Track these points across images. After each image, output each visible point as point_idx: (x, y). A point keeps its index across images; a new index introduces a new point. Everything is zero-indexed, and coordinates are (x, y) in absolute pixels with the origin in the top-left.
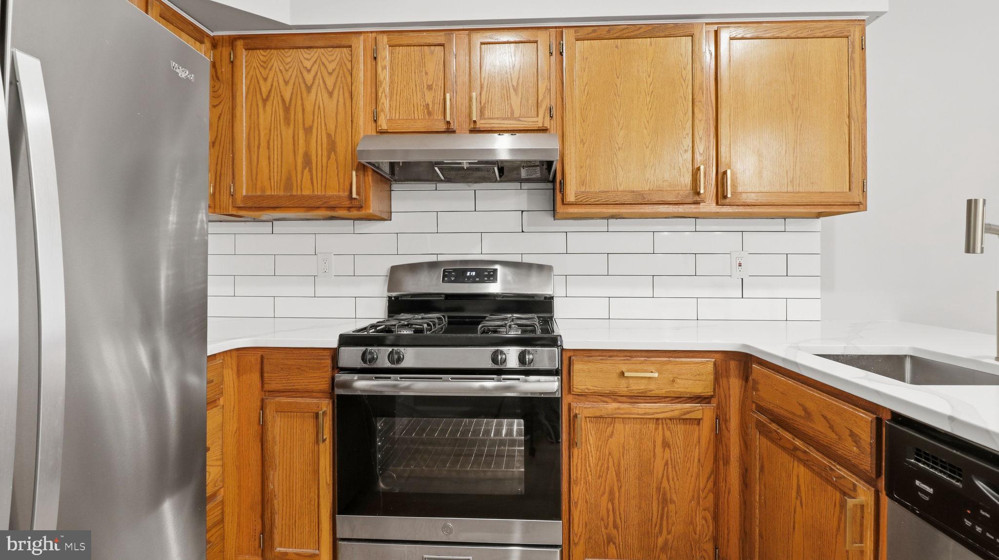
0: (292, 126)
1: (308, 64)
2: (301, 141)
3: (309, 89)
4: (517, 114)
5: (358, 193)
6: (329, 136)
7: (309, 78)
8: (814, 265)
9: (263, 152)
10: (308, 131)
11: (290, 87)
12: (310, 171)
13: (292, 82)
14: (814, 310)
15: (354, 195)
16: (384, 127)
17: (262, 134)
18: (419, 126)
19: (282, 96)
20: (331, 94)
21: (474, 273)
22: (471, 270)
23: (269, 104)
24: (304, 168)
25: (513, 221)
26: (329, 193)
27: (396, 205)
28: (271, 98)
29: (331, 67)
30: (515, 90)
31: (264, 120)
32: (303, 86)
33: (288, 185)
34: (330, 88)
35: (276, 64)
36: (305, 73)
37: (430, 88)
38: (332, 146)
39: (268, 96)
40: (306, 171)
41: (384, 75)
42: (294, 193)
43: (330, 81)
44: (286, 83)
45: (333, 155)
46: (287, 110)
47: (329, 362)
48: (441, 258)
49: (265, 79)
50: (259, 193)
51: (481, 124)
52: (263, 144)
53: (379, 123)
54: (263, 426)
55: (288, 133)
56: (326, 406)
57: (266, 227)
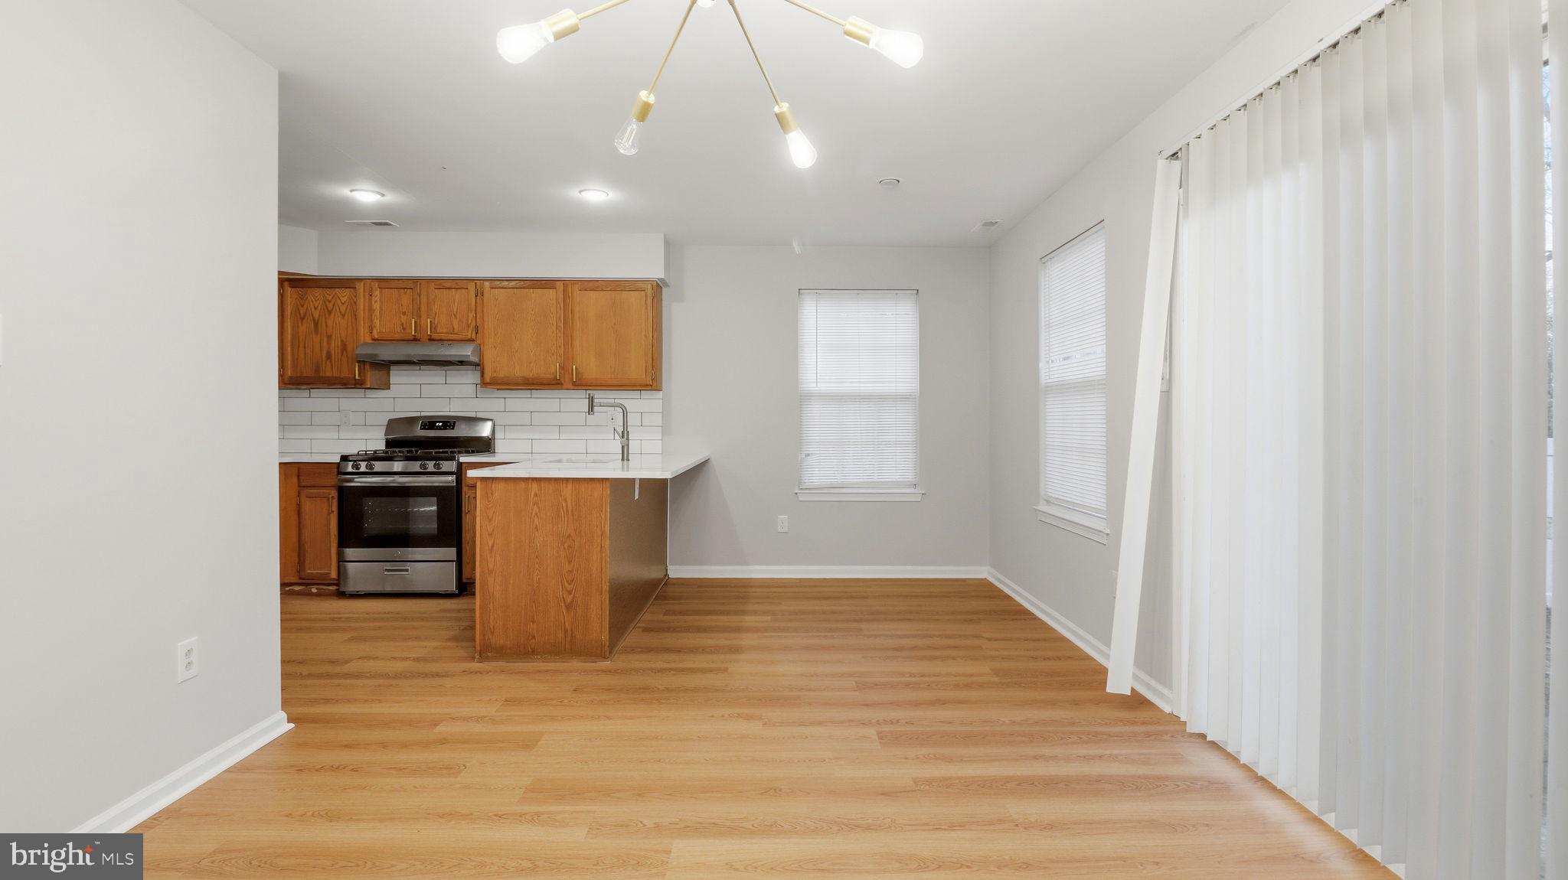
0: (319, 336)
1: (330, 298)
2: (325, 344)
3: (330, 312)
4: (456, 331)
5: (359, 376)
6: (342, 341)
7: (330, 306)
8: (658, 419)
9: (301, 349)
10: (329, 337)
11: (318, 311)
12: (331, 362)
13: (319, 308)
14: (657, 447)
15: (357, 377)
16: (376, 337)
17: (301, 339)
18: (397, 337)
19: (312, 315)
20: (343, 316)
21: (441, 424)
22: (439, 422)
23: (304, 321)
24: (327, 360)
25: (470, 390)
26: (343, 375)
27: (393, 380)
28: (306, 318)
29: (343, 299)
30: (455, 316)
31: (302, 329)
32: (326, 310)
33: (317, 370)
34: (343, 312)
35: (310, 297)
36: (328, 303)
37: (404, 313)
38: (344, 348)
39: (305, 316)
40: (328, 363)
41: (376, 306)
42: (321, 375)
43: (343, 309)
44: (316, 309)
45: (345, 352)
46: (316, 324)
47: (336, 470)
48: (423, 414)
49: (302, 306)
50: (299, 375)
51: (435, 336)
52: (301, 345)
53: (373, 334)
54: (299, 506)
55: (317, 339)
56: (334, 493)
57: (306, 393)
